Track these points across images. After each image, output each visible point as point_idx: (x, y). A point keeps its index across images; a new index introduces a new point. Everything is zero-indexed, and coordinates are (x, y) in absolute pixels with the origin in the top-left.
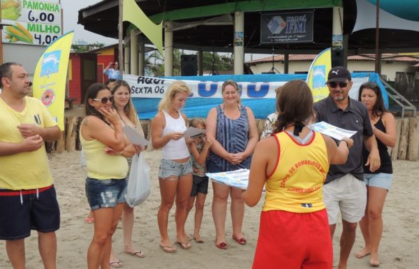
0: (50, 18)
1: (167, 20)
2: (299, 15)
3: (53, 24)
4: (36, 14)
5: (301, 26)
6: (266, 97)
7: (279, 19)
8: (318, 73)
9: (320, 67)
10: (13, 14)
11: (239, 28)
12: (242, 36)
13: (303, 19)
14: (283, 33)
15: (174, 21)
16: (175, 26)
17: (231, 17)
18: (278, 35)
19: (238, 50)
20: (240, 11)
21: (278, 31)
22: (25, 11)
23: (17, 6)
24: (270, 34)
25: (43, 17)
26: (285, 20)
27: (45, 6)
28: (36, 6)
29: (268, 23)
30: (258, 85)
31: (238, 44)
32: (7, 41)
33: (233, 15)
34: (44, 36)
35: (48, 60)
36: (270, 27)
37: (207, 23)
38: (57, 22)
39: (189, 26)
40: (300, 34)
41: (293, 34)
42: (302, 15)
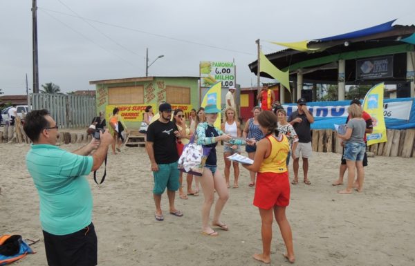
0: (228, 71)
1: (299, 68)
2: (383, 59)
3: (230, 74)
4: (220, 69)
5: (384, 67)
6: (343, 116)
7: (368, 63)
8: (371, 99)
9: (373, 95)
10: (207, 71)
11: (342, 70)
12: (344, 75)
13: (386, 62)
14: (371, 72)
15: (304, 68)
16: (303, 72)
17: (336, 64)
18: (368, 74)
19: (341, 85)
20: (342, 59)
21: (368, 71)
22: (213, 69)
23: (209, 66)
24: (362, 73)
25: (224, 71)
26: (373, 63)
27: (226, 65)
28: (220, 65)
29: (360, 66)
30: (338, 108)
31: (341, 81)
32: (204, 86)
33: (338, 62)
34: (224, 81)
35: (210, 98)
36: (362, 68)
37: (322, 68)
38: (232, 73)
39: (312, 71)
40: (383, 72)
41: (378, 73)
42: (385, 59)
